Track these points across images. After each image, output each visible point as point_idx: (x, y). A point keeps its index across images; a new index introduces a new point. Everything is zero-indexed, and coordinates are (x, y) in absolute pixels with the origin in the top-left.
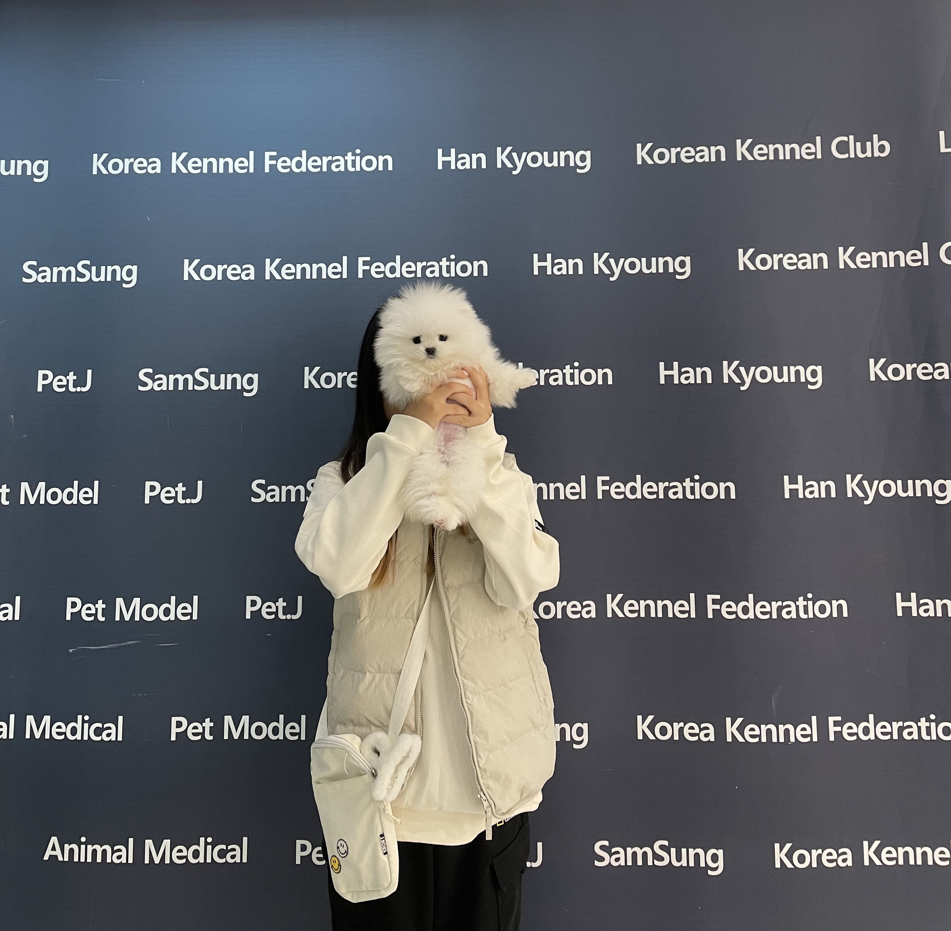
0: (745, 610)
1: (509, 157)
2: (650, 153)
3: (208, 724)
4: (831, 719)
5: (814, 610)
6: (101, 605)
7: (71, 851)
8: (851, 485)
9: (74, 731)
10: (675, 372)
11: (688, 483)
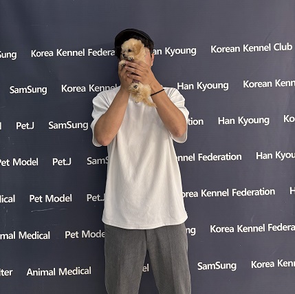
0: (244, 193)
1: (169, 50)
2: (216, 49)
3: (77, 233)
4: (269, 225)
5: (265, 193)
6: (41, 197)
7: (35, 273)
8: (277, 155)
9: (34, 236)
10: (223, 121)
11: (227, 156)
